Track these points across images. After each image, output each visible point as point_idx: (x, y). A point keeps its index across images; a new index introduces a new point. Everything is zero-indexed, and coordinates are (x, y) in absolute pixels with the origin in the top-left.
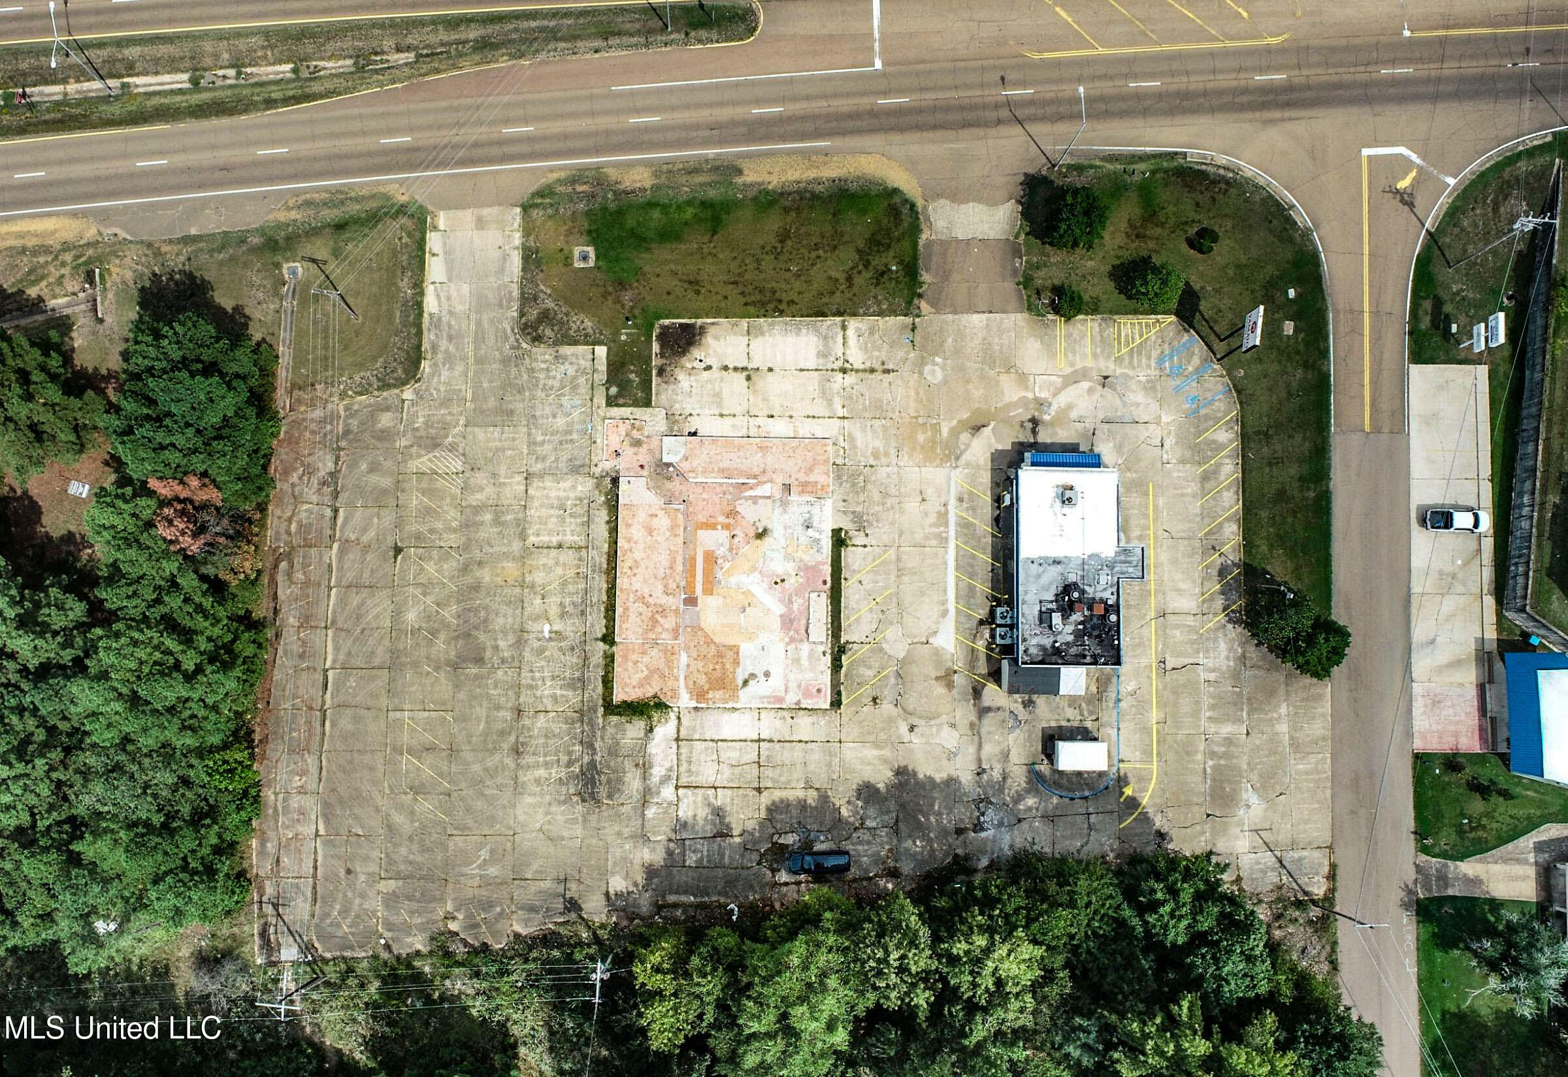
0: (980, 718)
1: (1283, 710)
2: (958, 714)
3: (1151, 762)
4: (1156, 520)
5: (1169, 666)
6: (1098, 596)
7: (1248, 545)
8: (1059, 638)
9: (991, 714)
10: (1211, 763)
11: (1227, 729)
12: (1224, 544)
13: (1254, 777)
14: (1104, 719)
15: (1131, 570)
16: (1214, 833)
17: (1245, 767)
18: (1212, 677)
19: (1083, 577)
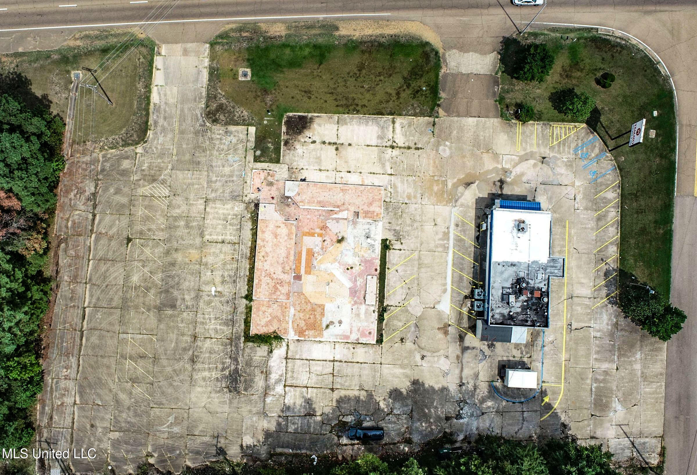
0: (463, 353)
1: (638, 356)
2: (450, 350)
3: (561, 383)
4: (569, 242)
5: (573, 327)
6: (536, 286)
7: (623, 259)
8: (512, 310)
9: (469, 351)
10: (595, 385)
11: (605, 366)
12: (608, 258)
13: (620, 394)
14: (534, 357)
15: (556, 271)
16: (595, 426)
17: (615, 388)
18: (598, 335)
19: (528, 274)
